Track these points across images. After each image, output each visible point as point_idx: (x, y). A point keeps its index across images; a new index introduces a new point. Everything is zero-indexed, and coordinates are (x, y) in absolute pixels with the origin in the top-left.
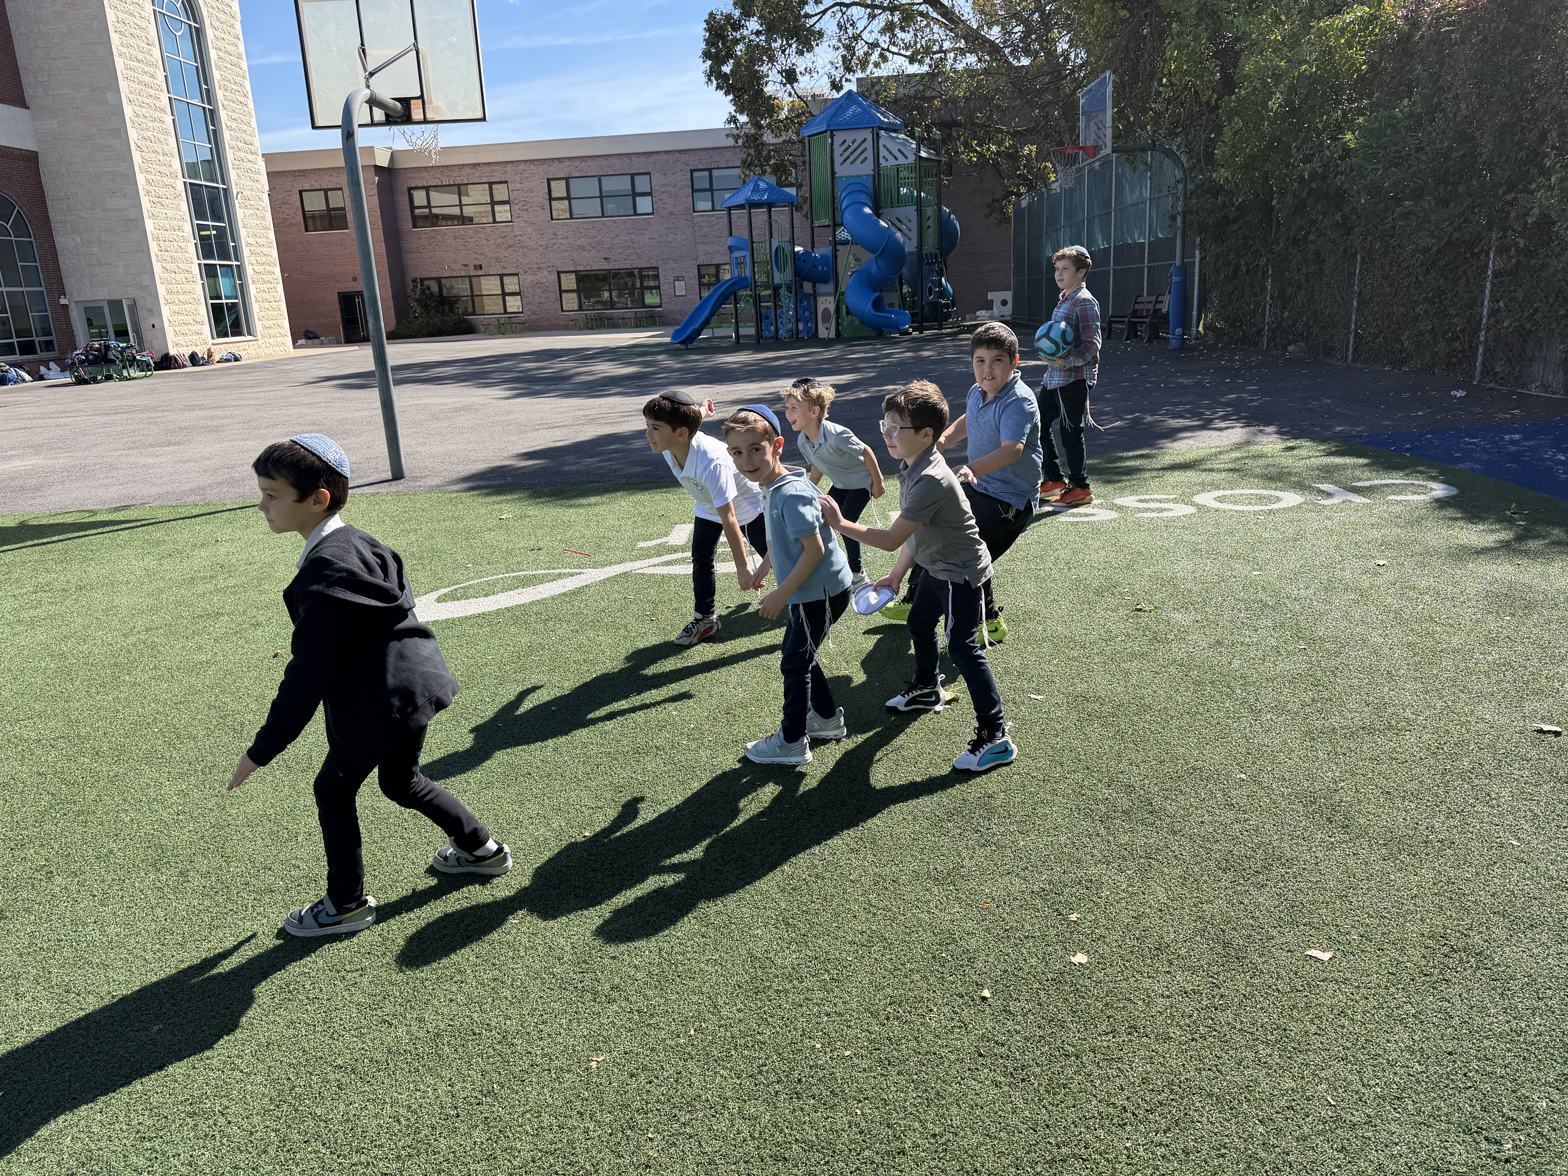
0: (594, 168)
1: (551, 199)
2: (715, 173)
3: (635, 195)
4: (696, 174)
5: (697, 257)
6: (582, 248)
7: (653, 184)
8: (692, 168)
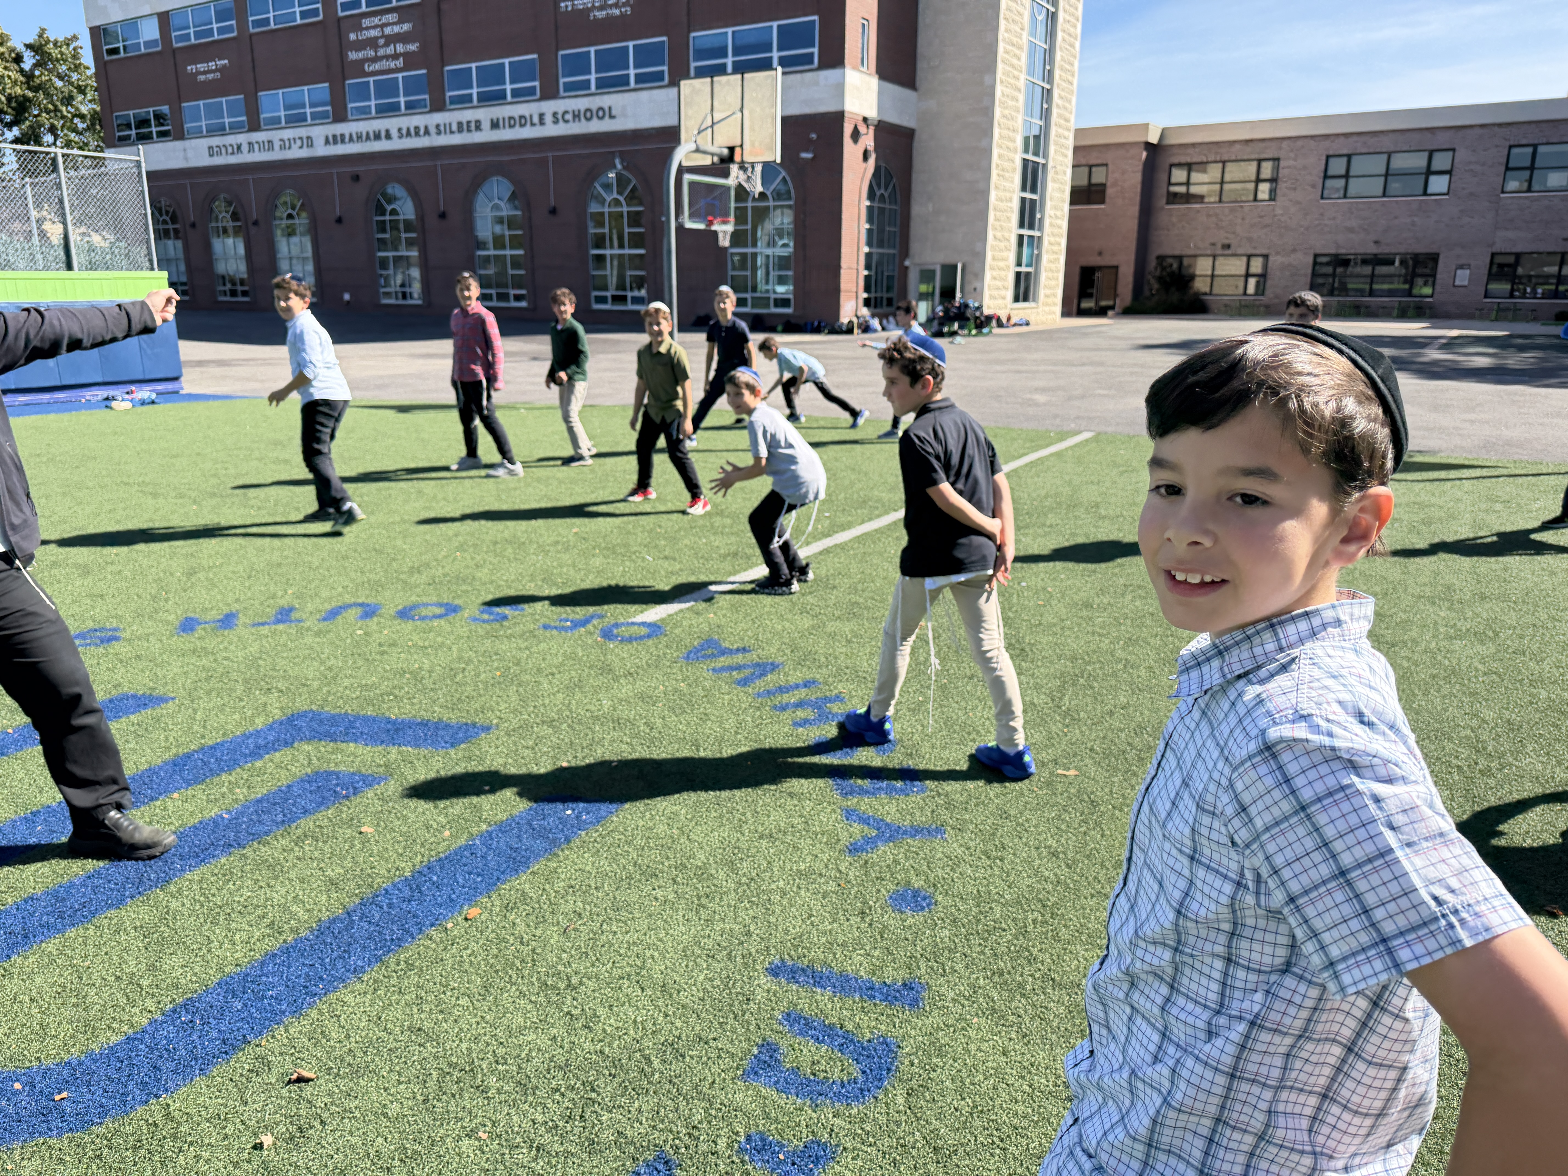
1: (1326, 177)
2: (1542, 149)
3: (1429, 172)
4: (1515, 151)
5: (1494, 243)
6: (1351, 230)
7: (1456, 161)
8: (1512, 143)
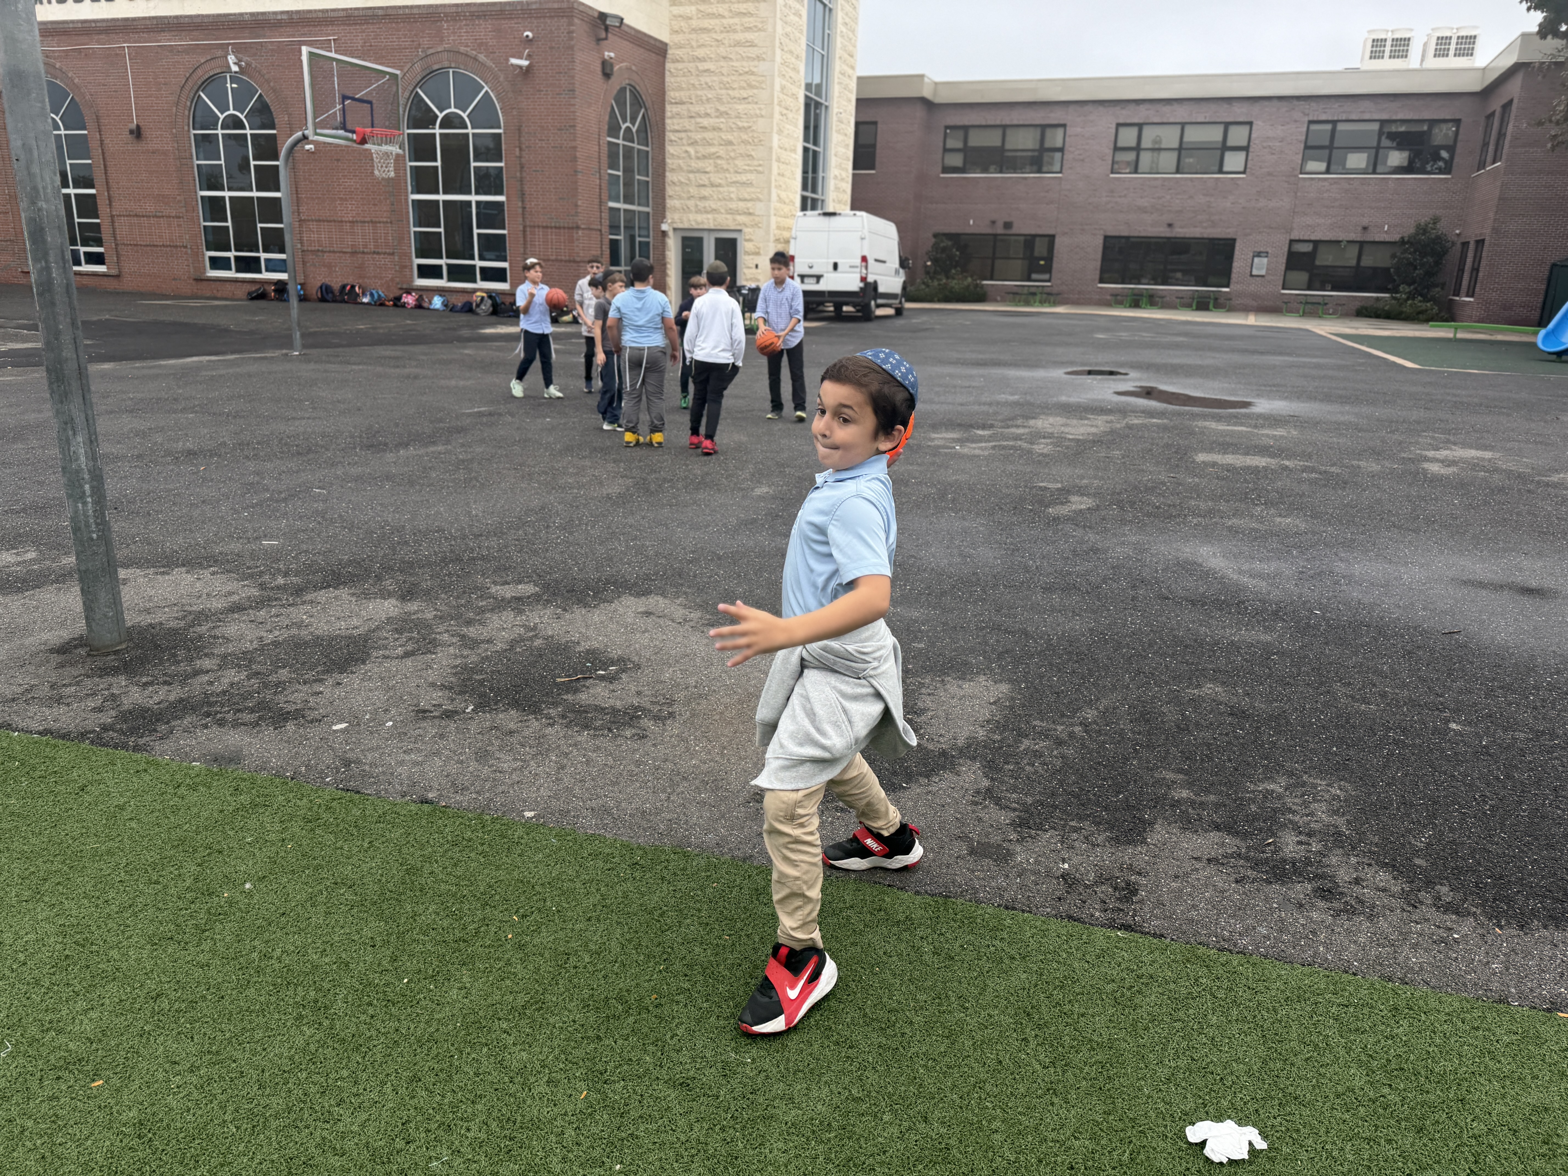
0: (1181, 114)
1: (1116, 149)
2: (1341, 127)
3: (1225, 147)
4: (1314, 127)
5: (1292, 229)
6: (1143, 210)
7: (1254, 136)
8: (1311, 118)
